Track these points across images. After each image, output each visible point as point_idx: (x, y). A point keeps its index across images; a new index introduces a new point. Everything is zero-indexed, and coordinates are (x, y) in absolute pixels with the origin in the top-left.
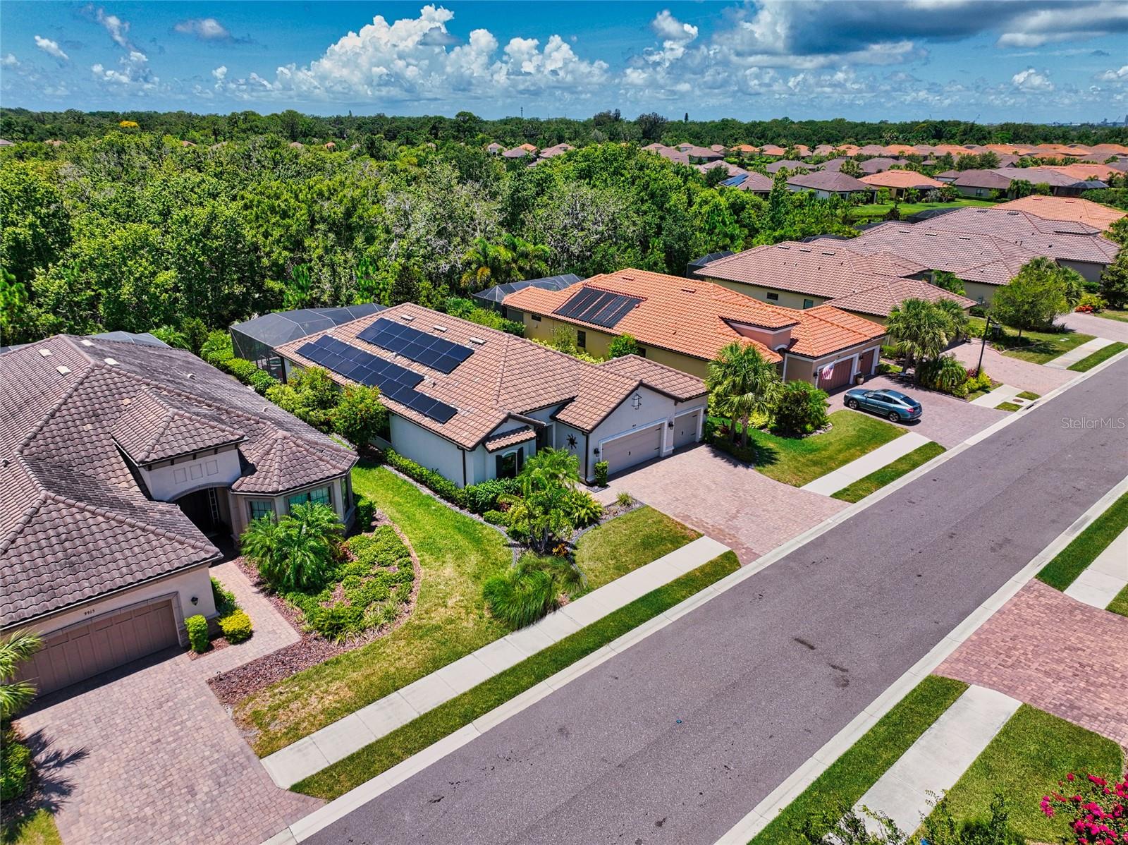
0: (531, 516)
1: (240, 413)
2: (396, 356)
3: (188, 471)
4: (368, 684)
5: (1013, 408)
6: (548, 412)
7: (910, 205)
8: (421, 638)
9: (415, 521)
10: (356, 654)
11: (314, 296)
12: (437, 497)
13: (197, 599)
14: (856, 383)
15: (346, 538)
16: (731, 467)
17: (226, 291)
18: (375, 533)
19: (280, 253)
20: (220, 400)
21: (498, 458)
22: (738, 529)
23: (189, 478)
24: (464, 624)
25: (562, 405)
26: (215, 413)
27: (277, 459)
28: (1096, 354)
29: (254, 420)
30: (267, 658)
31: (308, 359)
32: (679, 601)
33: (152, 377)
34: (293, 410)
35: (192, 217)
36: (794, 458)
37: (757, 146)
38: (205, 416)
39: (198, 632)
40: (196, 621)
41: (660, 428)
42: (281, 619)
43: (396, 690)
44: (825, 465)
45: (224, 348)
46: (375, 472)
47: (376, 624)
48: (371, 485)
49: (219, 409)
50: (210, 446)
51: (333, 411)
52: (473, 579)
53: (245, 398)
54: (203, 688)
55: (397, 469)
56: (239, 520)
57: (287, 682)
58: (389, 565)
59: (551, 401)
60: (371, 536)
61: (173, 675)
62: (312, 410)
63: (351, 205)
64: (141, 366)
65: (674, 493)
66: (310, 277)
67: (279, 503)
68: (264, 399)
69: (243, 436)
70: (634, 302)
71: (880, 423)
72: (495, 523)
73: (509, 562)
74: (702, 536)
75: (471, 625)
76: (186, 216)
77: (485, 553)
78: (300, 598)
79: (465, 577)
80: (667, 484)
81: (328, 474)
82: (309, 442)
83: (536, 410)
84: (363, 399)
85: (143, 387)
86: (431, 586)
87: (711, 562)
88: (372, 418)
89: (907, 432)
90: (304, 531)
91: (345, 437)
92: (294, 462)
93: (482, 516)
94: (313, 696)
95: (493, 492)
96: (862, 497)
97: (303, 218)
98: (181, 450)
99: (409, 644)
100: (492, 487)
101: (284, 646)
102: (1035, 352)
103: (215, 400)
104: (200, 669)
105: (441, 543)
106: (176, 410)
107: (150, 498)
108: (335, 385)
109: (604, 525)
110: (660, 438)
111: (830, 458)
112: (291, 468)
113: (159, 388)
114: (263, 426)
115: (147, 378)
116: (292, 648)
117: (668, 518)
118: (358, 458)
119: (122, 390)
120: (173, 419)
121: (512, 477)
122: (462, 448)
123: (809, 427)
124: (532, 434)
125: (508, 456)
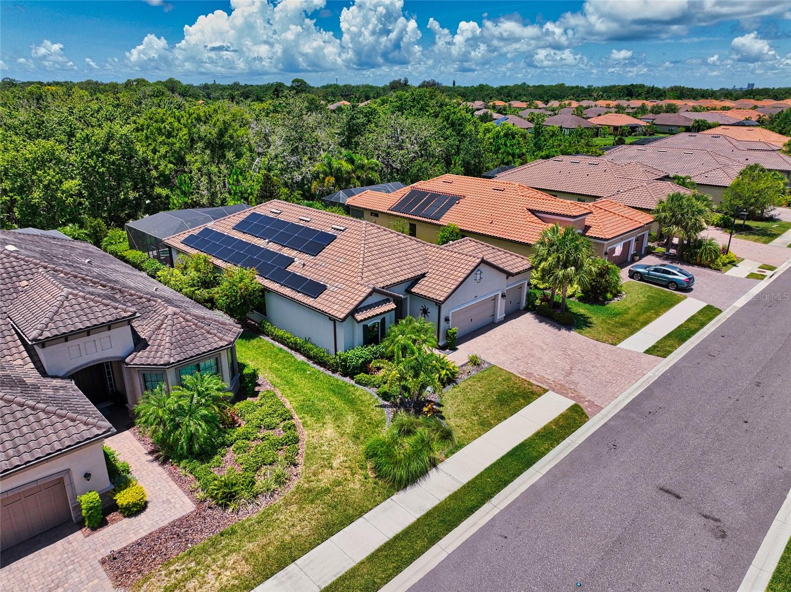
0: (402, 378)
1: (133, 292)
2: (268, 243)
3: (82, 346)
4: (264, 556)
5: (760, 277)
6: (404, 287)
8: (312, 502)
9: (293, 385)
10: (250, 523)
11: (195, 200)
12: (310, 362)
13: (90, 475)
14: (633, 261)
15: (233, 402)
16: (556, 331)
17: (122, 197)
18: (259, 398)
19: (166, 166)
20: (115, 281)
21: (365, 327)
22: (576, 384)
23: (83, 352)
24: (351, 485)
25: (416, 280)
26: (109, 292)
27: (168, 333)
29: (145, 298)
30: (162, 530)
31: (192, 247)
32: (544, 454)
33: (51, 261)
34: (181, 290)
35: (93, 136)
36: (604, 321)
37: (506, 102)
38: (99, 295)
39: (91, 509)
40: (89, 498)
41: (495, 299)
42: (175, 487)
43: (293, 562)
44: (631, 326)
45: (121, 242)
46: (254, 342)
47: (268, 490)
48: (252, 354)
49: (113, 289)
50: (103, 323)
51: (216, 289)
52: (353, 439)
53: (138, 281)
54: (95, 569)
55: (273, 339)
56: (134, 391)
57: (183, 558)
58: (274, 428)
59: (407, 277)
60: (256, 401)
61: (65, 556)
62: (198, 289)
63: (223, 127)
64: (42, 253)
65: (513, 353)
66: (191, 185)
67: (171, 375)
68: (154, 280)
69: (135, 313)
70: (454, 200)
71: (662, 291)
72: (365, 385)
73: (383, 421)
74: (547, 391)
75: (357, 486)
76: (87, 135)
77: (360, 413)
78: (192, 465)
79: (345, 438)
80: (506, 346)
81: (215, 346)
82: (197, 317)
83: (395, 284)
84: (241, 280)
85: (40, 270)
86: (315, 448)
87: (562, 415)
88: (250, 296)
89: (685, 297)
90: (195, 401)
91: (226, 313)
92: (184, 336)
93: (353, 379)
94: (211, 572)
95: (363, 357)
96: (671, 352)
97: (184, 137)
98: (75, 327)
99: (301, 509)
100: (360, 353)
101: (179, 516)
102: (759, 235)
103: (110, 281)
104: (94, 547)
105: (320, 405)
106: (70, 290)
107: (44, 374)
108: (217, 268)
109: (462, 385)
110: (495, 308)
111: (633, 320)
112: (181, 342)
113: (56, 271)
114: (154, 303)
115: (45, 262)
116: (186, 518)
117: (514, 375)
118: (242, 330)
119: (20, 273)
120: (67, 298)
121: (377, 343)
122: (333, 319)
123: (609, 295)
124: (392, 306)
125: (374, 326)
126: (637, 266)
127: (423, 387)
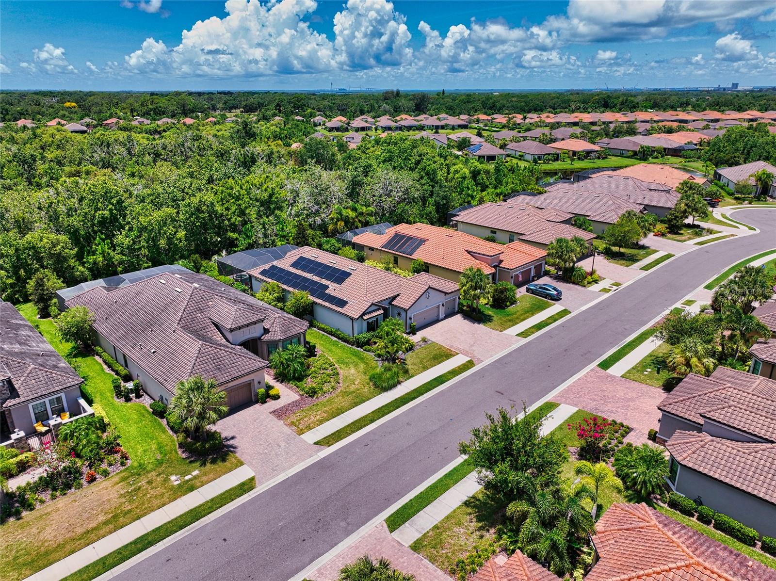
0: (386, 347)
1: (257, 306)
2: (313, 276)
3: (245, 332)
4: (331, 412)
5: (608, 291)
6: (388, 301)
7: (580, 162)
8: (348, 396)
9: (333, 352)
10: (324, 402)
12: (340, 341)
13: (259, 383)
14: (533, 280)
15: (308, 357)
16: (472, 324)
18: (317, 357)
19: (236, 219)
21: (368, 322)
22: (474, 351)
23: (245, 335)
24: (364, 390)
25: (394, 298)
27: (278, 326)
28: (656, 260)
29: (263, 309)
30: (289, 404)
31: (267, 277)
36: (500, 319)
37: (490, 115)
39: (261, 395)
40: (260, 391)
41: (438, 307)
42: (290, 391)
43: (343, 413)
44: (514, 322)
47: (329, 391)
48: (312, 336)
49: (248, 305)
50: (253, 322)
52: (364, 374)
54: (269, 415)
55: (319, 329)
57: (300, 412)
58: (327, 369)
59: (389, 296)
65: (446, 336)
67: (280, 344)
69: (265, 317)
70: (422, 241)
71: (542, 300)
72: (368, 351)
73: (377, 367)
74: (459, 354)
75: (366, 391)
77: (367, 364)
78: (295, 383)
79: (360, 373)
80: (442, 332)
81: (297, 333)
82: (288, 318)
83: (383, 300)
84: (301, 298)
85: (216, 297)
86: (347, 377)
87: (463, 364)
88: (306, 306)
89: (554, 304)
90: (294, 356)
92: (285, 327)
93: (362, 348)
94: (312, 416)
95: (367, 338)
96: (530, 335)
97: (247, 200)
100: (365, 336)
101: (294, 400)
102: (626, 260)
104: (265, 409)
105: (347, 360)
106: (237, 307)
107: (230, 343)
109: (416, 351)
110: (439, 311)
111: (517, 318)
112: (284, 330)
113: (222, 297)
114: (267, 312)
116: (298, 400)
117: (444, 347)
119: (207, 298)
120: (237, 310)
121: (374, 331)
122: (352, 319)
123: (508, 304)
124: (382, 312)
125: (372, 322)
126: (532, 285)
127: (397, 351)
